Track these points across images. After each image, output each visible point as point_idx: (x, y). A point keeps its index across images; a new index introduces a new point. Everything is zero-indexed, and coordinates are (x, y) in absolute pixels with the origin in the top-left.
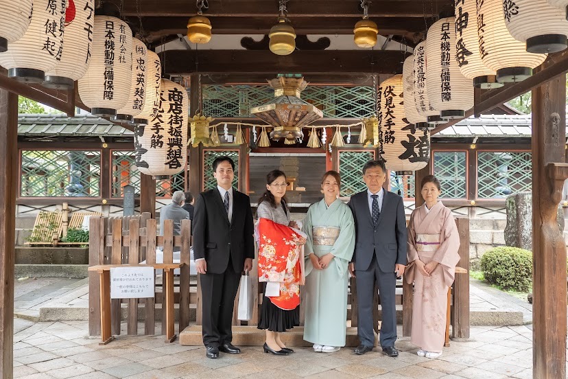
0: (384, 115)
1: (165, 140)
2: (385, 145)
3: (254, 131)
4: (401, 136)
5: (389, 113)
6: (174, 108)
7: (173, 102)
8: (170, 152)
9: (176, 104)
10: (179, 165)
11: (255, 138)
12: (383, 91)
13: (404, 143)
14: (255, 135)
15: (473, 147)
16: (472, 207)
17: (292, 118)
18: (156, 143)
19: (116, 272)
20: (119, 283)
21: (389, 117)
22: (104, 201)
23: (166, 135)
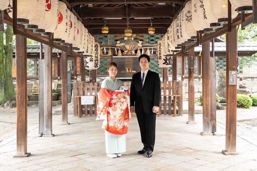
0: (158, 51)
1: (94, 59)
2: (159, 60)
3: (116, 50)
4: (164, 57)
5: (160, 51)
6: (96, 50)
7: (96, 48)
8: (95, 63)
9: (97, 49)
10: (98, 67)
11: (116, 53)
12: (158, 44)
13: (164, 59)
14: (116, 52)
15: (200, 55)
16: (200, 78)
17: (131, 48)
18: (91, 60)
19: (82, 97)
20: (84, 100)
21: (160, 52)
22: (59, 78)
23: (94, 58)
